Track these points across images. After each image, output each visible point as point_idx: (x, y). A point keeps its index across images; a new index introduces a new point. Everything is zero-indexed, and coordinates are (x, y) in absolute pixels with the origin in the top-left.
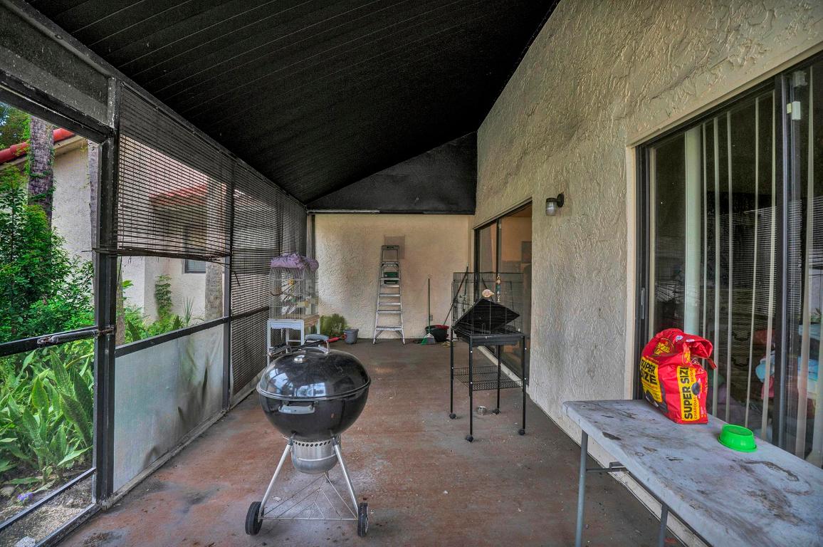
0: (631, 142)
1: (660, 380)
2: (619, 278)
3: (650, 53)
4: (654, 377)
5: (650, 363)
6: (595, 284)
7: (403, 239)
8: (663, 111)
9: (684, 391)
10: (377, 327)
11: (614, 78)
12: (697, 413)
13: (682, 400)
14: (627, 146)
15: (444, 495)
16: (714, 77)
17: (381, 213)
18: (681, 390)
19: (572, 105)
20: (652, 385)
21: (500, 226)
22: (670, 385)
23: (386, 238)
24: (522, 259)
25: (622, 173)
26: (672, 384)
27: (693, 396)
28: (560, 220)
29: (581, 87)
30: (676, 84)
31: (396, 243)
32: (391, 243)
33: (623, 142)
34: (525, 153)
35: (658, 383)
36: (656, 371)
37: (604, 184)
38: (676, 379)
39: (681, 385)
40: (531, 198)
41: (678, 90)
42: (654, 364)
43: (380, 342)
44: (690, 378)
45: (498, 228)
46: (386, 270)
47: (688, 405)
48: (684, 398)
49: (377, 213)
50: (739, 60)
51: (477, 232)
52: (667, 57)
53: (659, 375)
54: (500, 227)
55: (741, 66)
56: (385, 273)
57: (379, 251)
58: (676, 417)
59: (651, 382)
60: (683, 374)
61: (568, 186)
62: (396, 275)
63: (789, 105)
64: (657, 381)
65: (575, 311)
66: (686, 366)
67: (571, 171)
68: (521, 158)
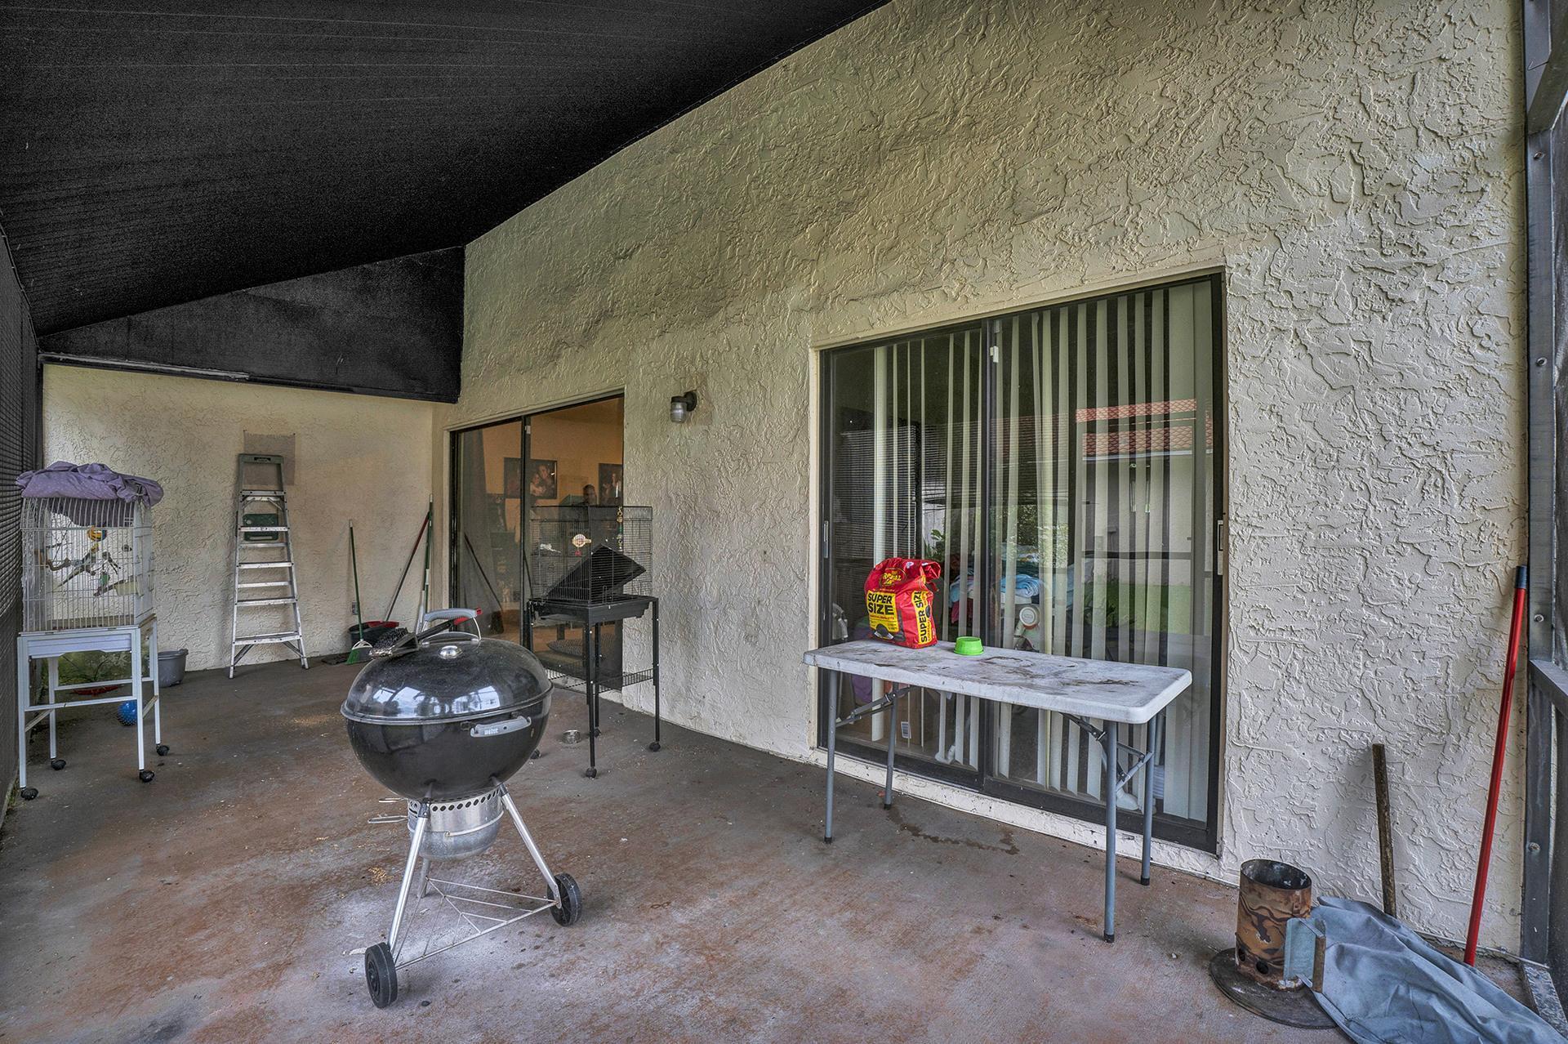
0: (818, 344)
1: (898, 609)
2: (797, 508)
3: (849, 245)
4: (891, 607)
5: (882, 594)
6: (756, 518)
7: (290, 440)
8: (864, 318)
9: (920, 616)
10: (237, 640)
11: (793, 257)
12: (930, 634)
13: (919, 624)
14: (811, 347)
15: (625, 843)
16: (926, 300)
17: (254, 380)
18: (917, 615)
19: (715, 267)
20: (887, 616)
21: (528, 429)
22: (907, 612)
23: (248, 439)
24: (506, 490)
25: (803, 379)
26: (909, 610)
27: (927, 619)
28: (686, 430)
29: (734, 249)
30: (882, 294)
31: (274, 450)
32: (259, 449)
33: (807, 341)
34: (605, 315)
35: (895, 613)
36: (893, 600)
37: (773, 388)
38: (912, 605)
39: (917, 610)
40: (623, 389)
41: (885, 301)
42: (888, 594)
43: (244, 673)
44: (923, 602)
45: (524, 432)
46: (248, 510)
47: (923, 628)
48: (921, 622)
49: (241, 380)
50: (954, 294)
51: (455, 435)
52: (872, 258)
53: (896, 603)
54: (528, 432)
55: (955, 300)
56: (247, 517)
57: (230, 467)
58: (914, 642)
59: (887, 613)
60: (917, 600)
61: (705, 382)
62: (276, 520)
63: (992, 348)
64: (895, 611)
65: (720, 558)
66: (919, 589)
67: (711, 362)
68: (598, 322)
